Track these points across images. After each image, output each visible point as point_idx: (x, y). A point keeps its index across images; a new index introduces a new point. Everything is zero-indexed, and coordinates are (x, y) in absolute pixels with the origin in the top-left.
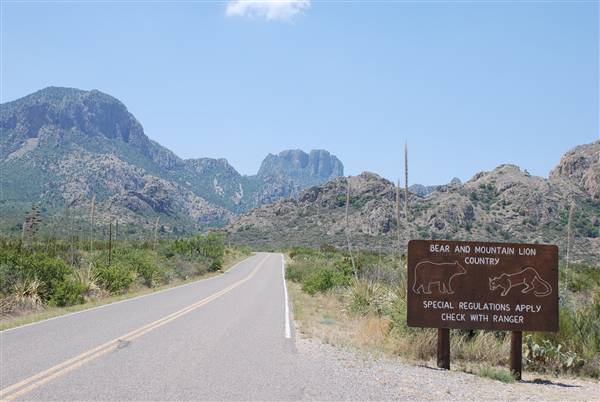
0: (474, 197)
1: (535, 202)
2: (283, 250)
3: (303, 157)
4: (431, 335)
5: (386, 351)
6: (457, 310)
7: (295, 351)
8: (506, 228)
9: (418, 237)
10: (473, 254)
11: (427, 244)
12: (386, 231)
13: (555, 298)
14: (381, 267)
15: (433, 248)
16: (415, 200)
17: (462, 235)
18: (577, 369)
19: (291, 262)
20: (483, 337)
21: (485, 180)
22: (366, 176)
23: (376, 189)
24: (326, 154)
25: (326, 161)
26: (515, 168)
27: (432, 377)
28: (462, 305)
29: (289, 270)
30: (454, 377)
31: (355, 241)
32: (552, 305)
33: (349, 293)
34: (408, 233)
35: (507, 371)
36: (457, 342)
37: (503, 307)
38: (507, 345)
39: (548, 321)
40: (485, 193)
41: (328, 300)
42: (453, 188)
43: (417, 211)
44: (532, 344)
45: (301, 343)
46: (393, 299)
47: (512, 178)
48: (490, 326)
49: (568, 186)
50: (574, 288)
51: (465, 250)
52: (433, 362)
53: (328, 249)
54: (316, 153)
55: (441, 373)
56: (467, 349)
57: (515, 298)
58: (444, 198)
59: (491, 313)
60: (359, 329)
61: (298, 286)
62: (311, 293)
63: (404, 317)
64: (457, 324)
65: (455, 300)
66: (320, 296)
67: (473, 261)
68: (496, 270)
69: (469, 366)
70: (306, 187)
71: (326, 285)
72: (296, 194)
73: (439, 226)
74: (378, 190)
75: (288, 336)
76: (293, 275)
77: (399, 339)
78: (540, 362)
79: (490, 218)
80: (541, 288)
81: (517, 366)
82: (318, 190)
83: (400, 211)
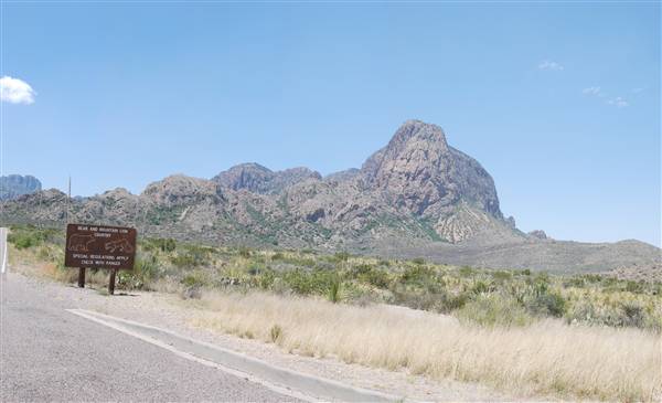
0: (103, 203)
1: (133, 208)
2: (7, 226)
3: (21, 178)
4: (77, 271)
5: (53, 278)
6: (89, 259)
7: (5, 279)
8: (119, 219)
9: (77, 222)
10: (98, 231)
11: (76, 226)
12: (62, 218)
13: (134, 254)
14: (57, 236)
15: (80, 228)
16: (77, 204)
17: (98, 222)
18: (140, 288)
19: (11, 233)
20: (100, 273)
21: (109, 195)
22: (53, 190)
23: (57, 197)
24: (33, 178)
25: (32, 181)
26: (124, 190)
27: (75, 292)
28: (92, 256)
29: (9, 236)
30: (86, 292)
31: (45, 222)
32: (132, 256)
33: (39, 250)
34: (72, 220)
35: (107, 290)
36: (89, 274)
37: (112, 257)
38: (108, 278)
39: (129, 265)
40: (109, 201)
41: (28, 253)
42: (95, 199)
43: (77, 209)
44: (121, 276)
45: (10, 275)
46: (60, 252)
47: (122, 194)
48: (105, 267)
49: (149, 201)
50: (147, 249)
51: (95, 229)
52: (76, 284)
53: (31, 226)
54: (28, 177)
55: (80, 289)
56: (93, 278)
57: (117, 253)
58: (91, 203)
59: (106, 260)
60: (43, 268)
61: (13, 245)
62: (19, 249)
63: (63, 262)
64: (89, 266)
65: (89, 254)
66: (23, 250)
67: (98, 235)
68: (108, 240)
69: (93, 286)
70: (22, 194)
71: (28, 245)
72: (16, 197)
73: (88, 217)
74: (58, 197)
75: (3, 270)
76: (10, 239)
77: (61, 273)
78: (124, 285)
79: (111, 214)
80: (129, 249)
81: (112, 288)
82: (28, 196)
83: (69, 208)
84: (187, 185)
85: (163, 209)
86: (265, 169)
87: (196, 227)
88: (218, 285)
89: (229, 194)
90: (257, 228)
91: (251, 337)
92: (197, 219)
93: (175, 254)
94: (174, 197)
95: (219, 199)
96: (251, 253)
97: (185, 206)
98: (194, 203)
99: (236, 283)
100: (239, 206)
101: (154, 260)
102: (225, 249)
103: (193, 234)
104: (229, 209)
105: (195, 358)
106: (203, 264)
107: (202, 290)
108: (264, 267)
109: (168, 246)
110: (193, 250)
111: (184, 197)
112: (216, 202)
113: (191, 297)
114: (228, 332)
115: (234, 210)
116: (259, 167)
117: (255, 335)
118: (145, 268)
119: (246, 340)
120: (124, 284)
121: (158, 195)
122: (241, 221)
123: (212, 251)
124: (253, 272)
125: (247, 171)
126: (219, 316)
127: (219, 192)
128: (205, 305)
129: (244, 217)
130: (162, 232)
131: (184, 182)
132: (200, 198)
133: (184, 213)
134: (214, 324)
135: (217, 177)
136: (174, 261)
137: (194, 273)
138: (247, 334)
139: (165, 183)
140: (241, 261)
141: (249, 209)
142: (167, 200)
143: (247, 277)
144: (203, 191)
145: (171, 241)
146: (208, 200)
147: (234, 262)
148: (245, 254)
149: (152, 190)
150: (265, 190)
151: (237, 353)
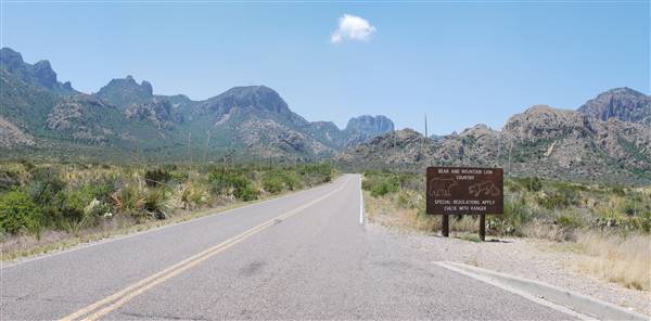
0: (464, 142)
1: (494, 145)
2: (361, 172)
3: (372, 119)
4: (440, 218)
5: (415, 228)
6: (453, 205)
7: (365, 230)
8: (480, 158)
9: (435, 165)
10: (461, 174)
11: (436, 169)
12: (418, 160)
13: (502, 196)
14: (414, 181)
15: (440, 171)
16: (434, 144)
17: (458, 163)
18: (512, 233)
19: (365, 179)
20: (466, 218)
21: (470, 132)
22: (407, 130)
23: (412, 137)
24: (384, 117)
25: (384, 122)
26: (484, 126)
27: (439, 242)
28: (455, 202)
29: (363, 183)
30: (450, 241)
31: (400, 166)
32: (500, 200)
33: (396, 196)
34: (429, 162)
35: (478, 236)
36: (452, 221)
37: (476, 202)
38: (478, 222)
39: (498, 208)
40: (469, 140)
41: (385, 200)
42: (452, 137)
43: (434, 149)
44: (491, 221)
45: (369, 226)
46: (420, 198)
47: (483, 131)
48: (470, 213)
49: (511, 136)
50: (513, 190)
51: (457, 172)
52: (440, 233)
53: (386, 171)
54: (379, 117)
55: (444, 239)
56: (457, 225)
57: (482, 197)
58: (448, 142)
59: (470, 205)
60: (403, 216)
61: (368, 193)
62: (376, 197)
63: (425, 209)
64: (453, 212)
65: (451, 199)
66: (380, 198)
67: (461, 178)
68: (472, 182)
69: (459, 234)
70: (374, 136)
71: (384, 192)
72: (368, 140)
73: (446, 158)
74: (413, 138)
75: (361, 221)
76: (365, 187)
77: (423, 221)
78: (494, 231)
79: (472, 153)
80: (495, 191)
81: (483, 234)
82: (380, 138)
83: (425, 150)
84: (553, 118)
85: (526, 144)
86: (637, 94)
87: (564, 163)
88: (594, 227)
89: (597, 124)
90: (631, 162)
91: (639, 288)
92: (566, 153)
93: (542, 195)
94: (538, 131)
95: (586, 131)
96: (625, 190)
97: (551, 141)
98: (561, 137)
99: (613, 225)
100: (610, 138)
101: (524, 202)
102: (596, 187)
103: (561, 171)
104: (598, 142)
105: (574, 313)
106: (573, 203)
107: (577, 233)
108: (642, 206)
109: (534, 185)
110: (562, 188)
111: (549, 131)
112: (584, 135)
113: (567, 239)
114: (612, 281)
115: (604, 143)
116: (630, 91)
117: (643, 286)
118: (515, 212)
119: (633, 291)
120: (494, 228)
121: (521, 129)
122: (612, 154)
123: (582, 189)
124: (630, 212)
125: (617, 97)
126: (600, 261)
127: (586, 123)
128: (583, 250)
129: (615, 150)
130: (527, 169)
131: (550, 115)
132: (567, 131)
133: (551, 149)
134: (596, 272)
135: (584, 107)
136: (541, 202)
137: (566, 213)
138: (634, 284)
139: (528, 114)
140: (615, 199)
141: (620, 141)
142: (530, 135)
143: (625, 218)
144: (568, 123)
145: (537, 180)
146: (575, 132)
147: (607, 201)
148: (618, 192)
149: (513, 124)
150: (638, 118)
151: (624, 309)
